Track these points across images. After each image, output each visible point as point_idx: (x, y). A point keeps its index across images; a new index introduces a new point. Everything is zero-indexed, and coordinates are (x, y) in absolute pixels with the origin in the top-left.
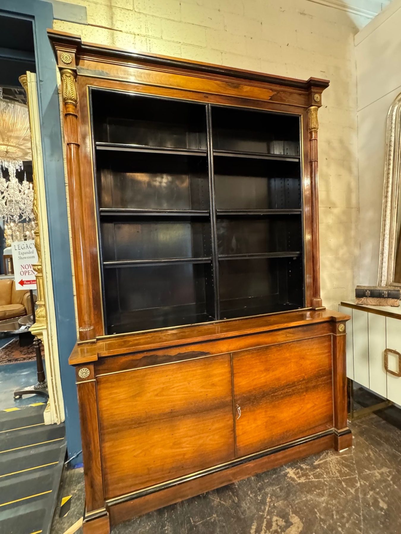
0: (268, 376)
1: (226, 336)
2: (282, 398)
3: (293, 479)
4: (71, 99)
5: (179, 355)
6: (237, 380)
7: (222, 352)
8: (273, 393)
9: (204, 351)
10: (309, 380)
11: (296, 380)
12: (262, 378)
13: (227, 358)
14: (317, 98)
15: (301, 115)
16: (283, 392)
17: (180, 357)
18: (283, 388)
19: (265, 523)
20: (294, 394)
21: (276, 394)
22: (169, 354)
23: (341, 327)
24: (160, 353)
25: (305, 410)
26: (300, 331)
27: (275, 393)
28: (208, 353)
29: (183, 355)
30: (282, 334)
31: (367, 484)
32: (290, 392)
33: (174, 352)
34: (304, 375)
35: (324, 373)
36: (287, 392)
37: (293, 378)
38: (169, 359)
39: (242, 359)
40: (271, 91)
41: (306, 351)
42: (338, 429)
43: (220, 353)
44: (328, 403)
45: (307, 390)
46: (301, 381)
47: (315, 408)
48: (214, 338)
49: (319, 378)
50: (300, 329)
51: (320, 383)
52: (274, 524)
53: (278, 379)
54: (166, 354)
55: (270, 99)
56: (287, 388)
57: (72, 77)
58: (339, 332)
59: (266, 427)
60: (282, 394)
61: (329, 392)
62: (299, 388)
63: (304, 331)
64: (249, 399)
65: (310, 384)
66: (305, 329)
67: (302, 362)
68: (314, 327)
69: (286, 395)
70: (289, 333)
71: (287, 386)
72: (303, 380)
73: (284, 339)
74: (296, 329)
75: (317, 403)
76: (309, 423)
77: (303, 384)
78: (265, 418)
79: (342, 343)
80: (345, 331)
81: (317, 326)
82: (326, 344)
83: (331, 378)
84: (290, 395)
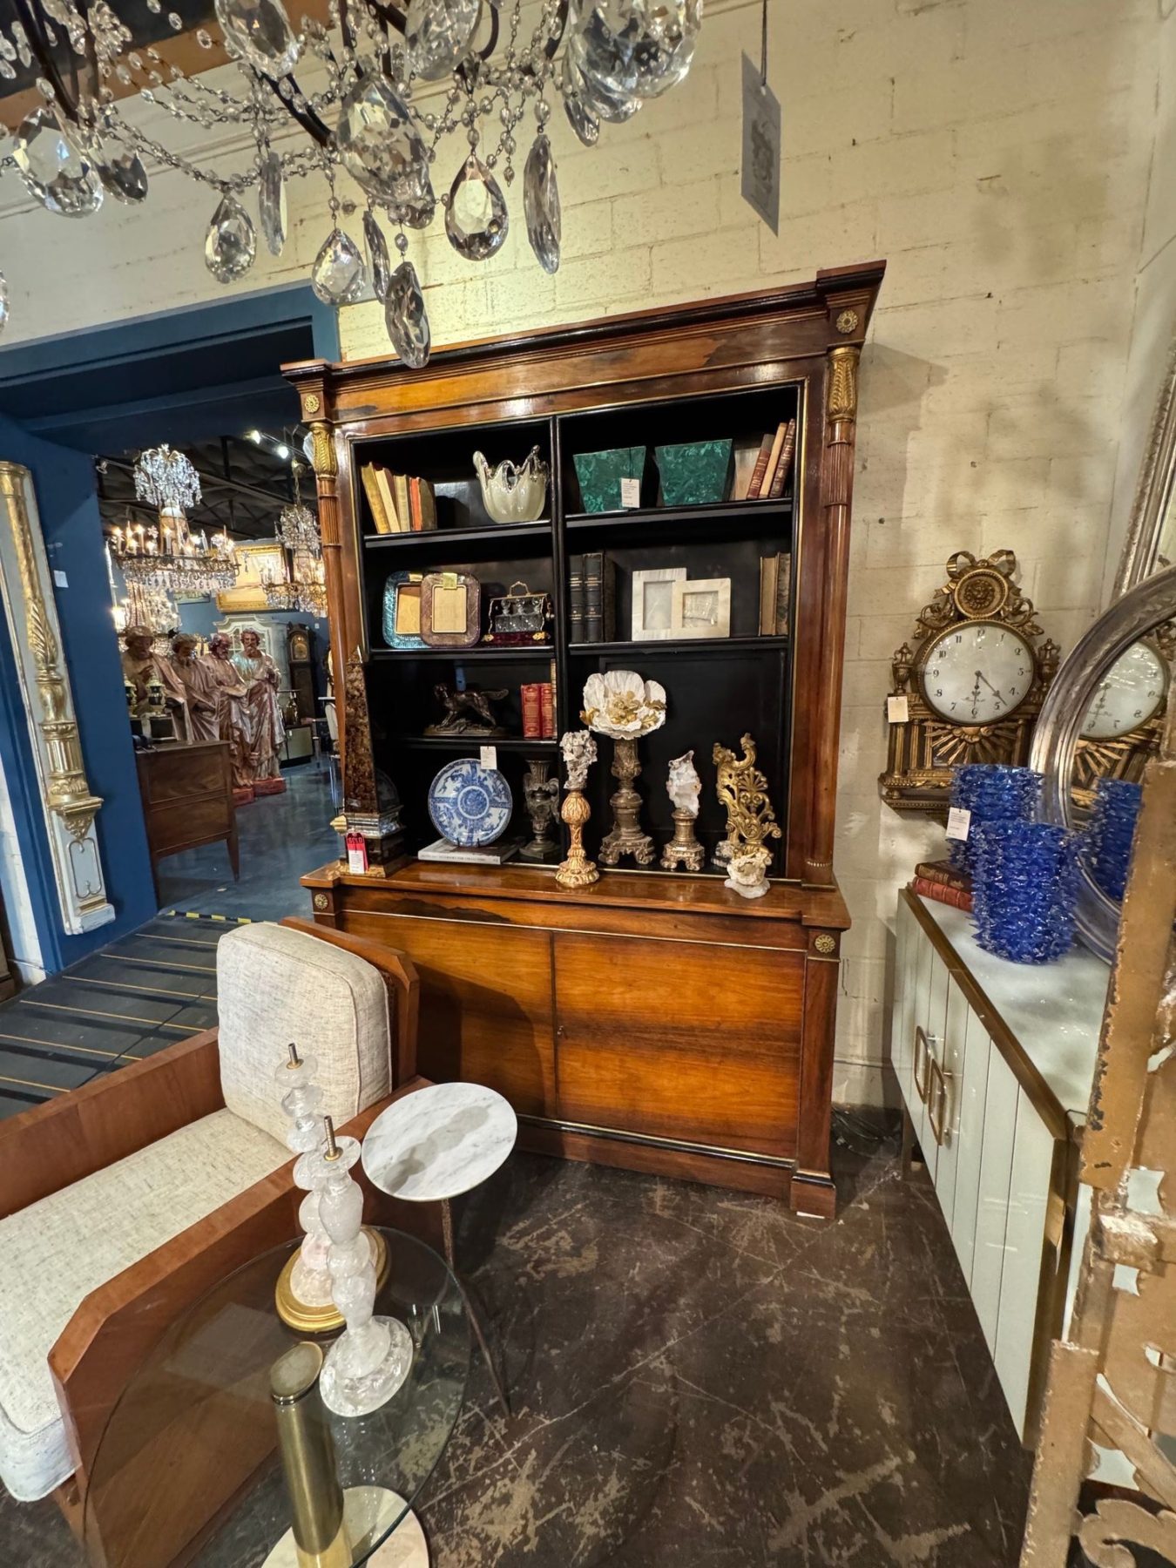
0: (628, 996)
1: (536, 897)
2: (659, 1049)
3: (651, 1203)
4: (324, 472)
5: (457, 911)
6: (562, 983)
7: (533, 925)
8: (639, 1032)
9: (500, 914)
10: (735, 1035)
11: (696, 1023)
12: (616, 996)
13: (544, 939)
14: (847, 321)
15: (802, 383)
16: (663, 1037)
17: (458, 913)
18: (665, 1029)
19: (544, 1229)
20: (692, 1050)
21: (646, 1036)
22: (443, 905)
23: (823, 942)
24: (428, 899)
25: (717, 1093)
26: (714, 925)
27: (643, 1033)
28: (506, 920)
29: (466, 912)
30: (664, 921)
31: (786, 1290)
32: (680, 1043)
33: (451, 904)
34: (718, 1019)
35: (776, 1035)
36: (672, 1042)
37: (692, 1019)
38: (441, 912)
39: (573, 948)
40: (710, 341)
41: (728, 972)
42: (802, 1167)
43: (529, 925)
44: (783, 1100)
45: (726, 1054)
46: (709, 1030)
47: (747, 1098)
48: (513, 896)
49: (761, 1039)
50: (713, 920)
51: (763, 1051)
52: (554, 1239)
53: (654, 1010)
54: (439, 904)
55: (709, 363)
56: (673, 1034)
57: (324, 434)
58: (816, 952)
59: (621, 1089)
60: (660, 1040)
61: (789, 1080)
62: (705, 1042)
63: (726, 928)
64: (587, 1027)
65: (734, 1045)
66: (727, 923)
67: (713, 991)
68: (754, 925)
69: (672, 1047)
70: (683, 922)
71: (674, 1028)
72: (717, 1030)
73: (671, 933)
74: (703, 919)
75: (751, 1090)
76: (727, 1124)
77: (715, 1038)
78: (620, 1072)
79: (825, 980)
80: (835, 953)
81: (760, 925)
82: (786, 970)
83: (797, 1051)
84: (681, 1050)
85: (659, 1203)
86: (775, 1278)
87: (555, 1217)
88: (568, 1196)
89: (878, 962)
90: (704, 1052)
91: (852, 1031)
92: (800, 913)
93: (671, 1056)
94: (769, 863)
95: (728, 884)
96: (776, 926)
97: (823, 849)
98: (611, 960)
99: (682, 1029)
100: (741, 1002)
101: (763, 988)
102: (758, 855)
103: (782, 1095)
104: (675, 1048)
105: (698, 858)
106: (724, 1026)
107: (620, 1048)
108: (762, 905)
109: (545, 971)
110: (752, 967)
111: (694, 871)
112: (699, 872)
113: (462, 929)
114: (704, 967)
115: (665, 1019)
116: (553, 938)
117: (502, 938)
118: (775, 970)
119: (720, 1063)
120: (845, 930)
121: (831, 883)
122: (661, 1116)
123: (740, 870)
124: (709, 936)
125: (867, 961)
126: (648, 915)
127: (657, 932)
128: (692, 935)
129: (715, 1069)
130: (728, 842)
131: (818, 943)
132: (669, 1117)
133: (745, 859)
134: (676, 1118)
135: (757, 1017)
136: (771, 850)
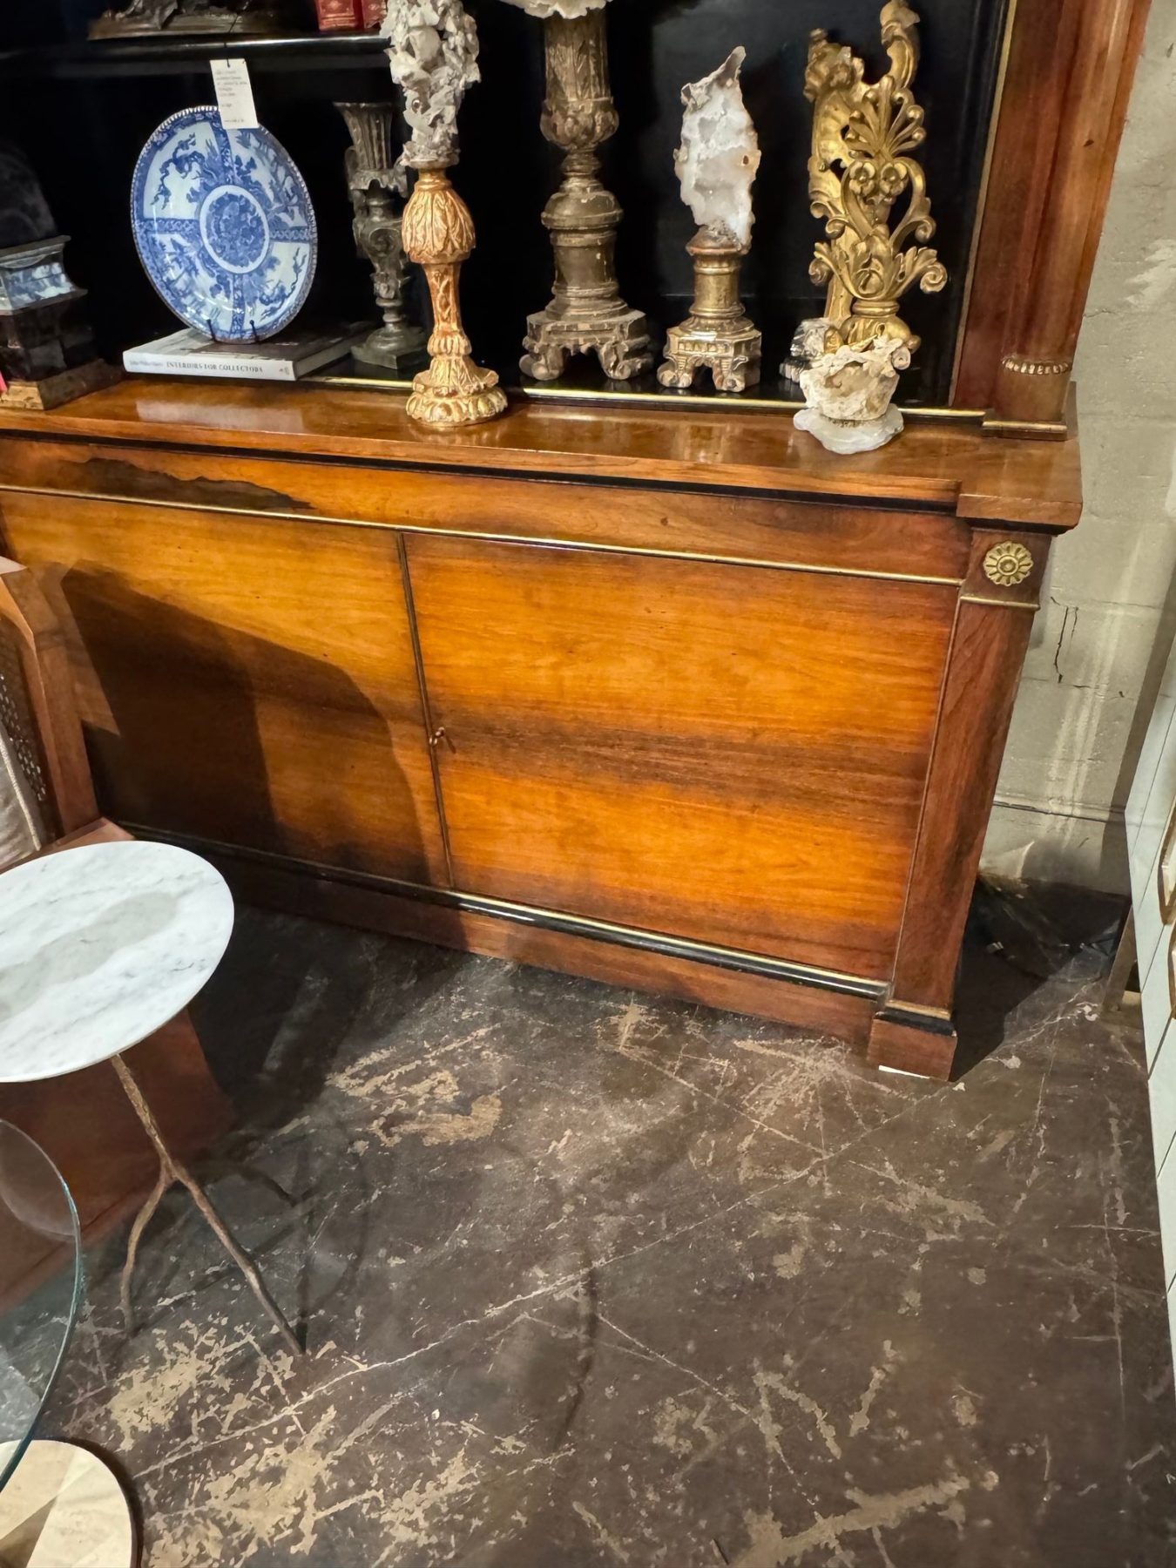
0: (567, 673)
1: (351, 452)
2: (633, 778)
3: (612, 1034)
5: (201, 484)
6: (429, 641)
7: (357, 516)
8: (593, 744)
9: (288, 491)
10: (790, 757)
11: (706, 732)
12: (542, 673)
13: (387, 548)
16: (641, 755)
17: (206, 491)
18: (643, 742)
19: (412, 1066)
20: (698, 782)
21: (605, 752)
22: (170, 473)
23: (1005, 560)
24: (139, 459)
25: (745, 863)
27: (599, 746)
28: (303, 506)
29: (218, 487)
30: (641, 509)
32: (674, 769)
33: (186, 469)
35: (874, 760)
36: (657, 765)
37: (702, 726)
38: (170, 489)
39: (449, 569)
41: (778, 627)
43: (349, 516)
44: (874, 883)
45: (766, 791)
46: (733, 747)
47: (805, 876)
49: (842, 768)
50: (749, 506)
51: (843, 791)
52: (426, 1084)
53: (619, 702)
54: (159, 467)
56: (660, 751)
58: (986, 586)
59: (562, 845)
60: (631, 762)
61: (891, 848)
62: (725, 768)
63: (776, 524)
64: (489, 730)
65: (783, 776)
66: (782, 513)
67: (743, 668)
68: (844, 517)
69: (656, 774)
70: (676, 510)
71: (660, 740)
72: (749, 747)
73: (654, 537)
74: (727, 504)
75: (814, 861)
76: (764, 916)
77: (746, 761)
78: (558, 816)
79: (995, 646)
80: (1032, 587)
81: (861, 519)
82: (910, 626)
83: (916, 793)
84: (676, 781)
85: (625, 1036)
86: (812, 1172)
87: (436, 1047)
88: (465, 1015)
89: (1141, 613)
90: (719, 785)
91: (1060, 748)
92: (958, 488)
93: (656, 792)
94: (905, 362)
95: (801, 421)
96: (899, 520)
97: (1052, 324)
98: (528, 595)
99: (678, 742)
100: (804, 692)
101: (853, 662)
102: (880, 342)
103: (876, 874)
104: (664, 779)
105: (743, 358)
106: (764, 739)
107: (555, 773)
108: (877, 471)
109: (396, 619)
110: (829, 616)
111: (730, 393)
112: (744, 394)
113: (221, 525)
114: (724, 614)
115: (644, 722)
116: (404, 546)
117: (301, 545)
118: (886, 625)
119: (754, 808)
120: (1061, 530)
121: (1057, 418)
122: (638, 896)
123: (829, 381)
124: (740, 544)
125: (1120, 612)
126: (603, 494)
127: (623, 533)
128: (708, 544)
129: (740, 818)
130: (825, 321)
131: (992, 563)
132: (652, 898)
133: (847, 353)
134: (666, 902)
135: (839, 724)
136: (914, 329)
